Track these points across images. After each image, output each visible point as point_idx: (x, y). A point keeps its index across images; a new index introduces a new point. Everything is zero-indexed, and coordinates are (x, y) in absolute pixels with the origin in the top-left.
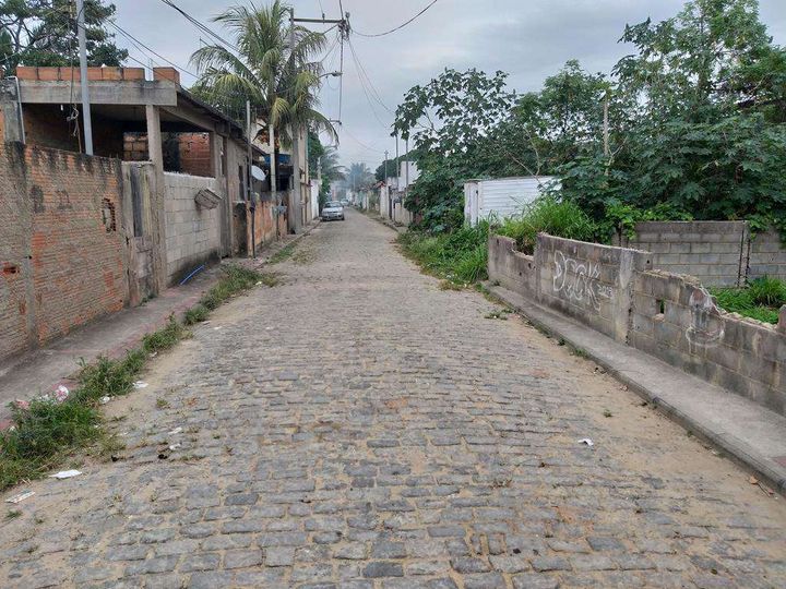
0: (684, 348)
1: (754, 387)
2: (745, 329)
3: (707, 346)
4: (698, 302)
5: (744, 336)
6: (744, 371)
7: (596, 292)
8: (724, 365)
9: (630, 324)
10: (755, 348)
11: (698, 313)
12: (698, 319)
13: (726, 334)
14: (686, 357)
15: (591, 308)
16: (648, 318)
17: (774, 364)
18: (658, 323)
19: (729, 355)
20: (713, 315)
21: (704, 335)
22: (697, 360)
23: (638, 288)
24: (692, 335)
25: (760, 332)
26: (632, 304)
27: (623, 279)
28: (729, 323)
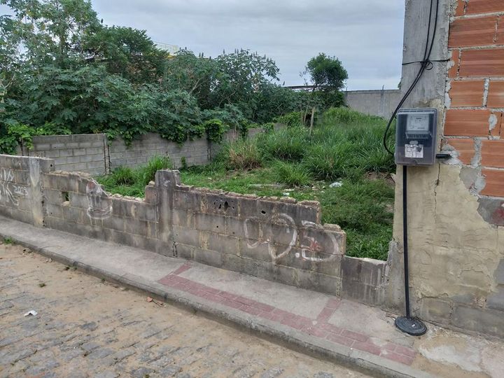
0: (87, 222)
1: (136, 239)
2: (125, 203)
3: (103, 219)
4: (92, 190)
5: (126, 208)
6: (128, 230)
7: (13, 192)
8: (116, 229)
9: (44, 212)
10: (133, 215)
11: (93, 197)
12: (94, 202)
13: (114, 208)
14: (89, 228)
15: (11, 204)
16: (57, 205)
17: (146, 222)
18: (66, 208)
19: (118, 222)
20: (104, 197)
21: (99, 211)
22: (97, 229)
23: (47, 185)
24: (91, 213)
25: (135, 204)
26: (43, 197)
27: (34, 179)
28: (115, 201)
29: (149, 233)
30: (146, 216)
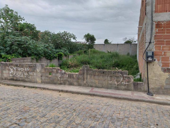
3: (64, 79)
4: (61, 72)
6: (73, 81)
7: (28, 74)
8: (68, 81)
9: (42, 79)
10: (75, 77)
12: (61, 75)
13: (68, 76)
14: (59, 82)
15: (27, 78)
16: (47, 77)
17: (79, 79)
18: (50, 77)
23: (43, 71)
26: (42, 75)
27: (38, 70)
29: (80, 82)
30: (79, 77)
